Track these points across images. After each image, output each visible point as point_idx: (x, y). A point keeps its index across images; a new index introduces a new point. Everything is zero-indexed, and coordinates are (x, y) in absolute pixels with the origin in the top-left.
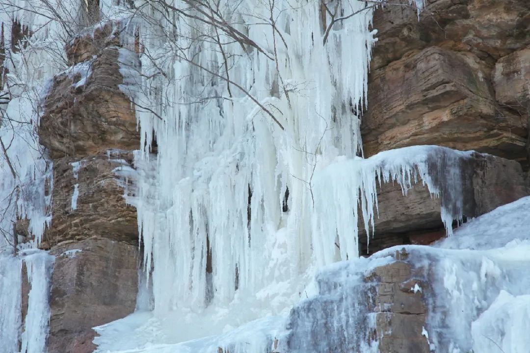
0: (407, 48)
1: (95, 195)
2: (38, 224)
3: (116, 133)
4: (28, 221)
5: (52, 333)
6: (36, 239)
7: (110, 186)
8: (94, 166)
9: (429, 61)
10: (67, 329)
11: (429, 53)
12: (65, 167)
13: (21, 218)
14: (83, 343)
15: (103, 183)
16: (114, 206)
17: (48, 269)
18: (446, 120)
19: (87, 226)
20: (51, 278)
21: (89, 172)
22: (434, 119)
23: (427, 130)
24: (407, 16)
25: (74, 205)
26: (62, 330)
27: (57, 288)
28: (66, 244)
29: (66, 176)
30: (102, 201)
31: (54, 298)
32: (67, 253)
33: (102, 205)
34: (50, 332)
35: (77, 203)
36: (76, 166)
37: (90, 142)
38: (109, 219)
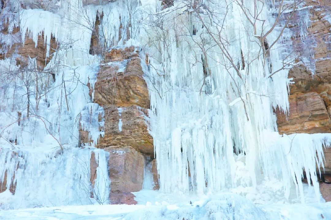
0: (297, 91)
1: (132, 126)
2: (95, 134)
3: (134, 99)
4: (87, 132)
5: (112, 191)
6: (94, 142)
7: (142, 123)
8: (132, 112)
9: (314, 98)
10: (120, 190)
11: (315, 94)
12: (113, 109)
13: (84, 130)
14: (129, 200)
15: (138, 121)
16: (141, 133)
17: (107, 158)
18: (317, 127)
19: (124, 141)
20: (108, 163)
21: (129, 115)
22: (310, 125)
23: (305, 129)
24: (304, 76)
25: (120, 129)
26: (118, 191)
27: (112, 168)
28: (115, 147)
29: (114, 114)
30: (135, 130)
31: (112, 173)
32: (117, 152)
33: (134, 132)
34: (111, 191)
35: (122, 128)
36: (120, 110)
37: (120, 101)
38: (136, 140)
